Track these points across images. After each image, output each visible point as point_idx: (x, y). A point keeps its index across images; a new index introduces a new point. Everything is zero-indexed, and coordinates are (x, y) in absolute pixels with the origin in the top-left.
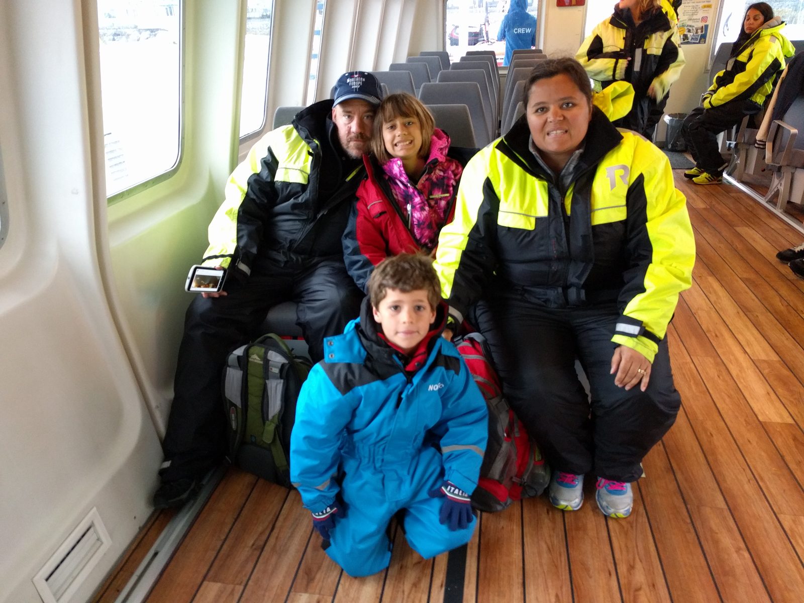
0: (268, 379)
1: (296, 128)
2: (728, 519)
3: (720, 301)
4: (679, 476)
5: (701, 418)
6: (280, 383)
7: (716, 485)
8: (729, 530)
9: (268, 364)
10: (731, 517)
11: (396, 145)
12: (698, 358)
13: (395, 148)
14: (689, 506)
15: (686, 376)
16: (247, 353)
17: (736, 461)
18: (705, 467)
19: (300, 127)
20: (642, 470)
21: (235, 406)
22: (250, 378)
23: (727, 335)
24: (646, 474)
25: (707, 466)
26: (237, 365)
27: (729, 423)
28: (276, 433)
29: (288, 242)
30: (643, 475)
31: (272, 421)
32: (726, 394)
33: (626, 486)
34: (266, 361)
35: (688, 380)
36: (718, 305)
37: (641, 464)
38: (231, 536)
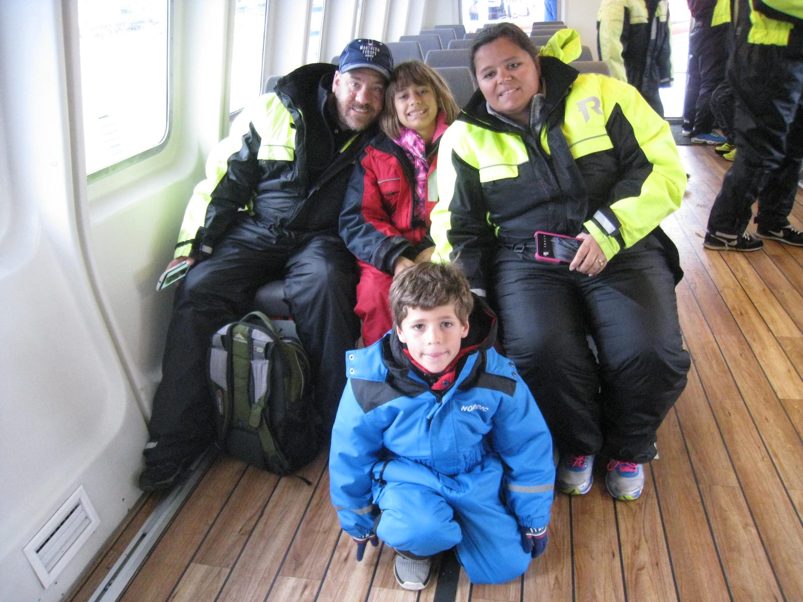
0: (253, 359)
1: (279, 94)
2: (738, 496)
3: (746, 278)
4: (694, 458)
5: (720, 396)
6: (265, 363)
7: (730, 464)
8: (739, 507)
9: (252, 343)
10: (742, 495)
11: (409, 114)
12: (721, 337)
13: (409, 117)
14: (700, 486)
15: (709, 355)
16: (231, 332)
17: (752, 439)
18: (721, 446)
19: (282, 94)
20: (656, 451)
21: (222, 389)
22: (235, 359)
23: (751, 312)
24: (659, 456)
25: (722, 446)
26: (221, 345)
27: (748, 403)
28: (263, 417)
29: (278, 221)
30: (657, 457)
31: (259, 404)
32: (747, 373)
33: (638, 468)
34: (250, 340)
35: (710, 359)
36: (744, 282)
37: (655, 444)
38: (219, 520)
